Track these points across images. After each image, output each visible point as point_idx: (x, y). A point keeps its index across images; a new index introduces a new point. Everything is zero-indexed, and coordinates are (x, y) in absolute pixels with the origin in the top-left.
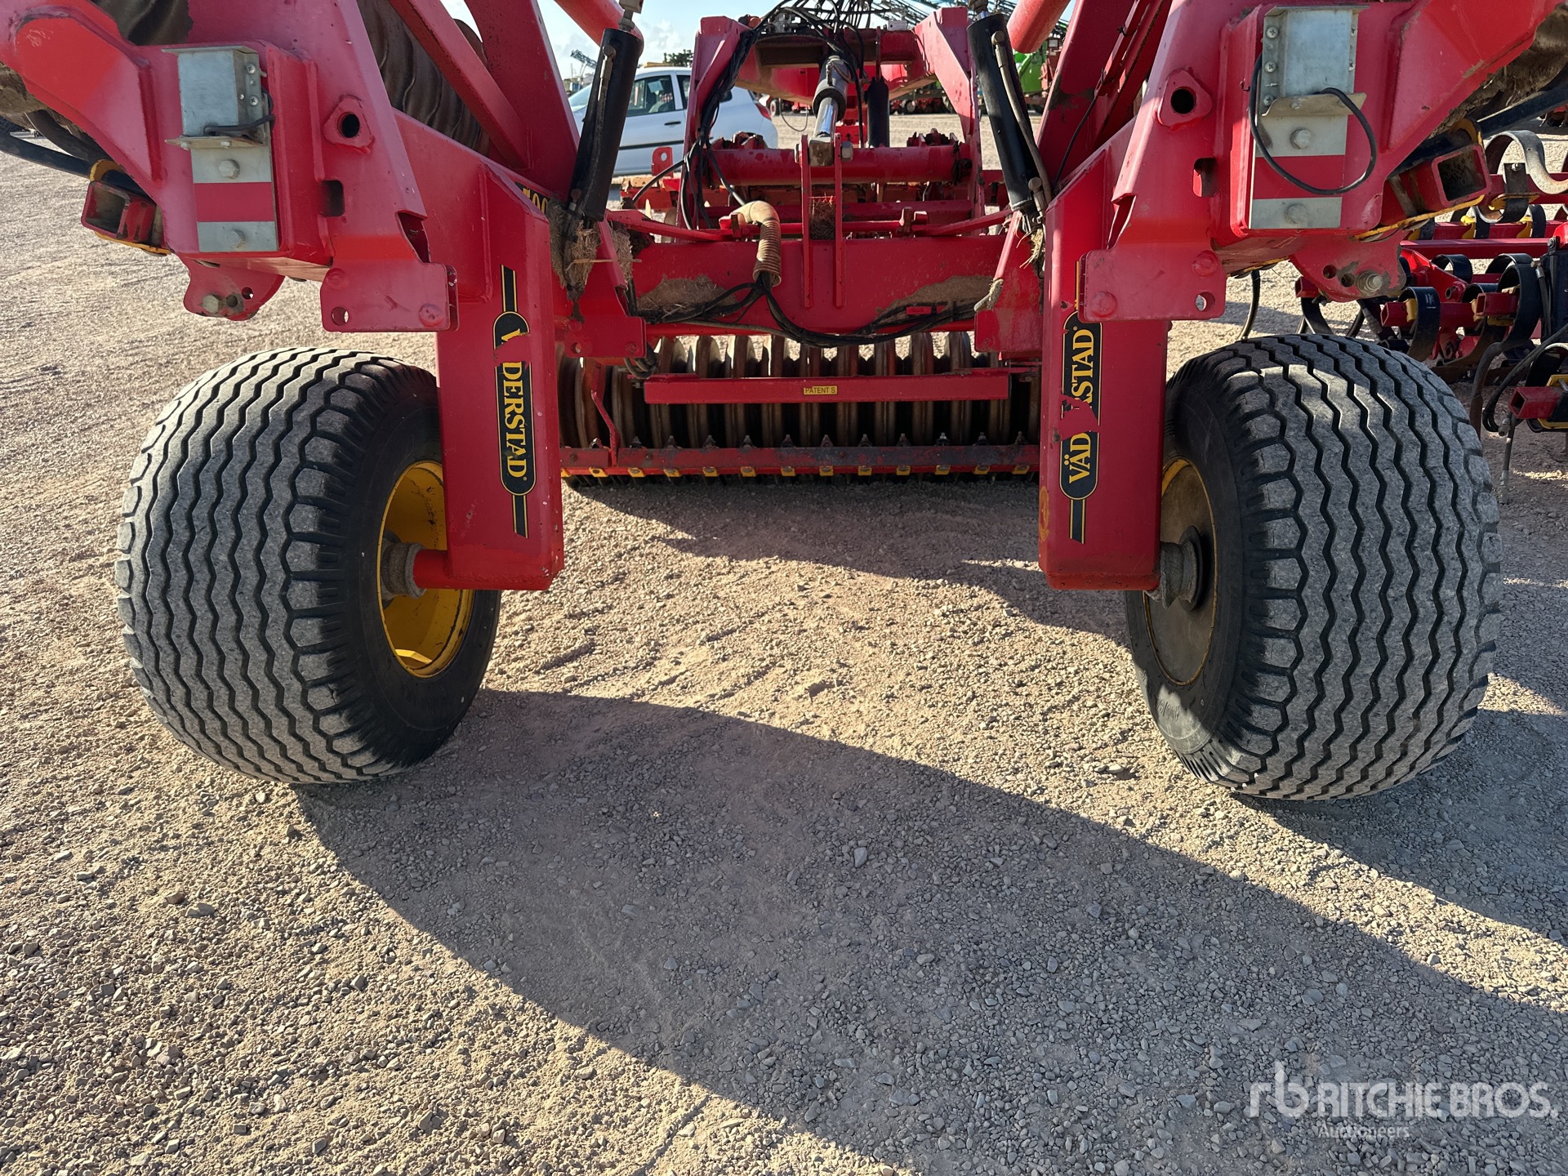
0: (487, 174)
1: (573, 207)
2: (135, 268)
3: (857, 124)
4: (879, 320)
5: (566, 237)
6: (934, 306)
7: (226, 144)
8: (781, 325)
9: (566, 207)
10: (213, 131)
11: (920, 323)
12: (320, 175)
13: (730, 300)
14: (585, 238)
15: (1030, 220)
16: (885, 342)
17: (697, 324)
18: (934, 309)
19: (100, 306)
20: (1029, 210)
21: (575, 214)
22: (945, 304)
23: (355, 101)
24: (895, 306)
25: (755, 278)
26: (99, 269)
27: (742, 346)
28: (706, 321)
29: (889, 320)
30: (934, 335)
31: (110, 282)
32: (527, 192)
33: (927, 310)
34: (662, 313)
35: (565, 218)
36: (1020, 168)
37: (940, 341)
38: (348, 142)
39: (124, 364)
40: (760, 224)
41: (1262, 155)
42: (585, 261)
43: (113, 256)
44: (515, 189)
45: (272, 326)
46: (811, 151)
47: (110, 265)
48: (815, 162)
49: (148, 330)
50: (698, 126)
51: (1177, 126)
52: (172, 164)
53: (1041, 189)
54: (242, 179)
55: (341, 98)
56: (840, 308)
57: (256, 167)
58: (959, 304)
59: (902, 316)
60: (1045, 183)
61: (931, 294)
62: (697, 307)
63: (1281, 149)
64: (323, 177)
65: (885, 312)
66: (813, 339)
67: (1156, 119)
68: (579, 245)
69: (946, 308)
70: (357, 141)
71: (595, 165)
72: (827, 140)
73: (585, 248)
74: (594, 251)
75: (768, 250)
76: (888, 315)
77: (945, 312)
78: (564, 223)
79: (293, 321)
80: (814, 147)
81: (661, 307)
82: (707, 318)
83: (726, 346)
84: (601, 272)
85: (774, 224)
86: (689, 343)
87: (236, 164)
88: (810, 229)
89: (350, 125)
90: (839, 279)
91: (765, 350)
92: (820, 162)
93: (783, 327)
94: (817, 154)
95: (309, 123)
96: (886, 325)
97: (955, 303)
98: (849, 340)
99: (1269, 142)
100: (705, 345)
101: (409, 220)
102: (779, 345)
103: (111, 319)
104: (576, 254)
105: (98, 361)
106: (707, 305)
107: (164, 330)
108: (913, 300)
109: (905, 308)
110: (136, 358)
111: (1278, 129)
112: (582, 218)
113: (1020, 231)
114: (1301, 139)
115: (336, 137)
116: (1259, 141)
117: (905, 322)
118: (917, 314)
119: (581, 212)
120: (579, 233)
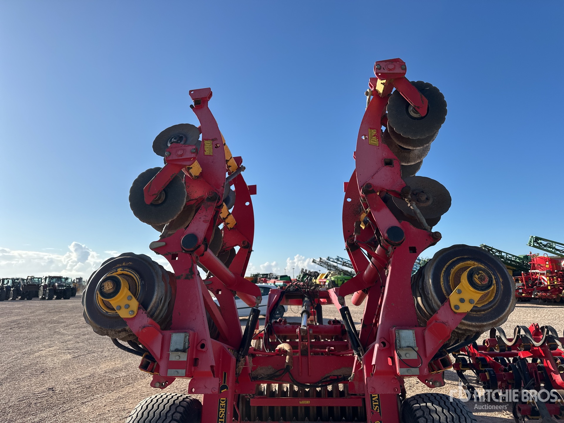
0: (223, 348)
1: (240, 353)
2: (77, 351)
3: (313, 310)
4: (322, 380)
5: (238, 361)
6: (337, 376)
7: (180, 353)
8: (293, 381)
9: (238, 352)
10: (177, 350)
11: (335, 381)
12: (194, 357)
13: (278, 374)
14: (242, 360)
15: (360, 358)
16: (324, 387)
17: (268, 380)
18: (338, 377)
19: (66, 365)
20: (359, 355)
21: (241, 354)
22: (341, 375)
23: (205, 341)
24: (326, 376)
25: (285, 367)
26: (65, 351)
27: (280, 387)
28: (270, 380)
29: (324, 380)
30: (339, 384)
31: (69, 356)
32: (230, 350)
33: (336, 377)
34: (258, 377)
35: (238, 355)
36: (356, 345)
37: (341, 386)
38: (202, 350)
39: (75, 387)
40: (287, 351)
41: (399, 359)
42: (241, 367)
43: (69, 346)
44: (227, 349)
45: (123, 374)
46: (301, 331)
47: (68, 350)
48: (302, 334)
49: (82, 375)
50: (269, 319)
51: (383, 350)
52: (165, 356)
53: (361, 350)
54: (180, 360)
55: (202, 340)
56: (310, 376)
57: (184, 357)
58: (345, 376)
59: (328, 379)
60: (362, 348)
61: (337, 372)
62: (268, 375)
63: (403, 357)
64: (195, 357)
65: (324, 378)
66: (302, 386)
67: (378, 348)
68: (241, 363)
69: (341, 377)
70: (204, 350)
71: (247, 342)
72: (305, 328)
73: (242, 363)
74: (244, 363)
75: (289, 359)
76: (324, 379)
77: (341, 378)
78: (237, 357)
79: (130, 372)
80: (302, 330)
81: (257, 375)
82: (270, 379)
83: (275, 387)
84: (245, 369)
85: (291, 351)
86: (264, 386)
87: (179, 356)
88: (301, 352)
89: (203, 346)
90: (309, 367)
91: (287, 388)
92: (304, 334)
93: (293, 382)
94: (303, 332)
95: (194, 345)
96: (324, 382)
97: (344, 375)
98: (313, 386)
99: (401, 356)
100: (269, 387)
101: (212, 367)
102: (291, 387)
103: (70, 370)
104: (240, 365)
105: (67, 386)
106: (271, 375)
107: (88, 375)
108: (332, 374)
109: (329, 376)
110: (79, 385)
111: (402, 353)
112: (242, 355)
113: (358, 360)
114: (407, 355)
115: (199, 348)
116: (399, 356)
117: (329, 381)
118: (333, 378)
119: (242, 354)
120: (241, 360)
